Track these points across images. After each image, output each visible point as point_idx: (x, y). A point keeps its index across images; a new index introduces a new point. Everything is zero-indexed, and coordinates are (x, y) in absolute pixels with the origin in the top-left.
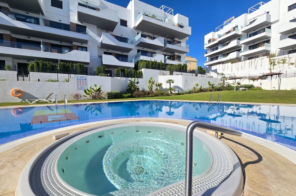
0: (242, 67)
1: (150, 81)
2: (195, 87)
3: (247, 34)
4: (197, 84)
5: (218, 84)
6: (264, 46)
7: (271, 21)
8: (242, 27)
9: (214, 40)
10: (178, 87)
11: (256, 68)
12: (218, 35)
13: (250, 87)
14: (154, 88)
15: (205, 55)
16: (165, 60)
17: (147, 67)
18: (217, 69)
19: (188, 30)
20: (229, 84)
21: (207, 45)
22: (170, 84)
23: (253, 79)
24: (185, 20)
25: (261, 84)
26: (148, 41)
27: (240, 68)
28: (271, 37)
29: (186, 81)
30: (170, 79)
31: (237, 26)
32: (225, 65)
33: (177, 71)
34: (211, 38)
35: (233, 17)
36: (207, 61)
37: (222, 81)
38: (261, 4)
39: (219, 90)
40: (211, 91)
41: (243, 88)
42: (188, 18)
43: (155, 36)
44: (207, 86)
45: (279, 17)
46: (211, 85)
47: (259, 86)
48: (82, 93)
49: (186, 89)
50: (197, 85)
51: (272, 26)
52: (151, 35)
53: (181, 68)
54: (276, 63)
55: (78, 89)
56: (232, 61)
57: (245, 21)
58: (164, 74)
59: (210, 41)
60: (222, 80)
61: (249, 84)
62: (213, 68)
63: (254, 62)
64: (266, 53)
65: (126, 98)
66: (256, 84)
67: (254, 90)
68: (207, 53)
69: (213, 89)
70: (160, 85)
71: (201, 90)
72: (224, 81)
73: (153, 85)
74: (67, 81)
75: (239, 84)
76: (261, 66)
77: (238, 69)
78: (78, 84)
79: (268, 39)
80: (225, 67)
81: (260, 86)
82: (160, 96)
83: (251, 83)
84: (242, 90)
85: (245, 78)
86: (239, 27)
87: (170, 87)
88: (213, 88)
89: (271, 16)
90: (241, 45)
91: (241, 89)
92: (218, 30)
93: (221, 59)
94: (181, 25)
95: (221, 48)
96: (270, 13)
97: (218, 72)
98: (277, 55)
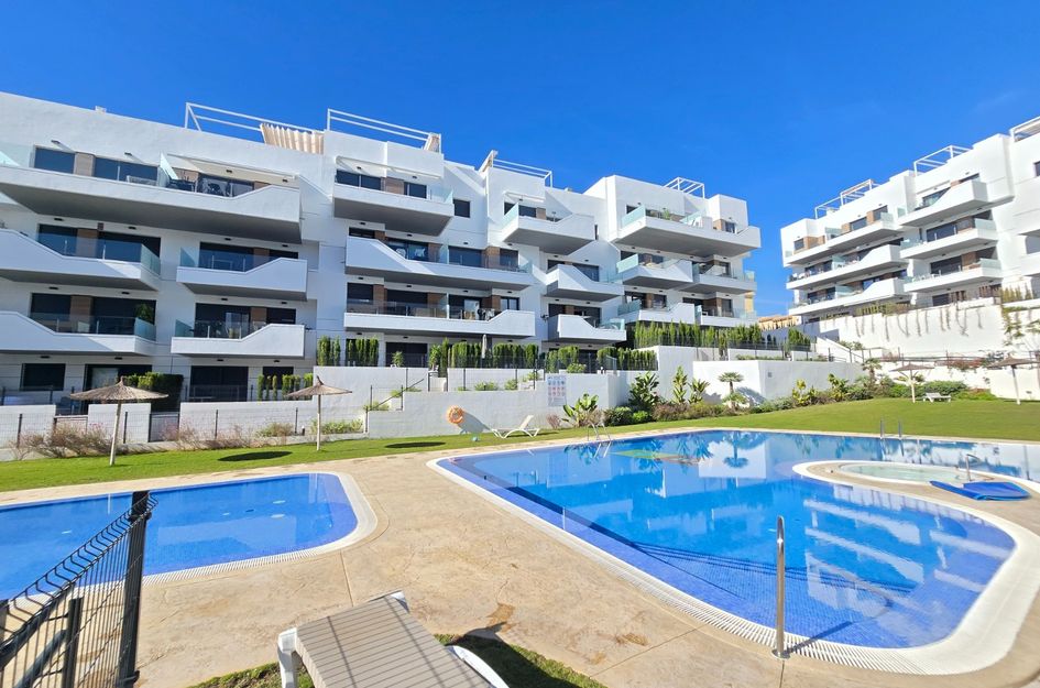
0: (919, 328)
1: (678, 379)
2: (798, 389)
3: (920, 230)
4: (800, 383)
5: (855, 378)
6: (979, 266)
7: (990, 200)
8: (901, 212)
9: (813, 242)
10: (750, 392)
11: (963, 333)
12: (827, 230)
13: (955, 390)
14: (689, 394)
15: (790, 285)
16: (697, 316)
17: (666, 341)
18: (837, 331)
19: (750, 236)
20: (888, 380)
21: (789, 256)
22: (731, 384)
23: (963, 365)
24: (738, 209)
25: (987, 379)
26: (653, 271)
27: (913, 331)
28: (996, 241)
29: (770, 375)
30: (730, 371)
31: (884, 209)
32: (863, 320)
33: (734, 346)
34: (803, 234)
35: (869, 182)
36: (797, 301)
37: (868, 371)
38: (952, 152)
39: (862, 397)
40: (839, 399)
41: (938, 395)
42: (758, 229)
43: (662, 254)
44: (825, 387)
45: (1010, 186)
46: (837, 383)
47: (982, 385)
48: (562, 414)
49: (772, 397)
50: (803, 385)
51: (995, 211)
52: (654, 252)
53: (745, 338)
54: (1022, 331)
55: (551, 404)
56: (882, 307)
57: (910, 195)
58: (706, 358)
59: (799, 244)
60: (864, 369)
61: (951, 380)
62: (825, 326)
63: (957, 316)
64: (991, 288)
65: (640, 423)
66: (973, 379)
67: (969, 398)
68: (795, 279)
69: (844, 393)
70: (700, 387)
71: (814, 399)
72: (872, 371)
73: (684, 388)
74: (514, 386)
75: (919, 379)
76: (980, 326)
77: (908, 334)
78: (550, 394)
79: (987, 247)
80: (863, 325)
81: (987, 387)
82: (711, 416)
83: (956, 376)
84: (936, 400)
85: (936, 360)
86: (892, 210)
87: (732, 392)
88: (844, 391)
89: (988, 187)
90: (906, 261)
91: (931, 396)
92: (822, 214)
93: (844, 299)
94: (728, 220)
95: (840, 266)
96: (982, 179)
97: (841, 340)
98: (1024, 294)
